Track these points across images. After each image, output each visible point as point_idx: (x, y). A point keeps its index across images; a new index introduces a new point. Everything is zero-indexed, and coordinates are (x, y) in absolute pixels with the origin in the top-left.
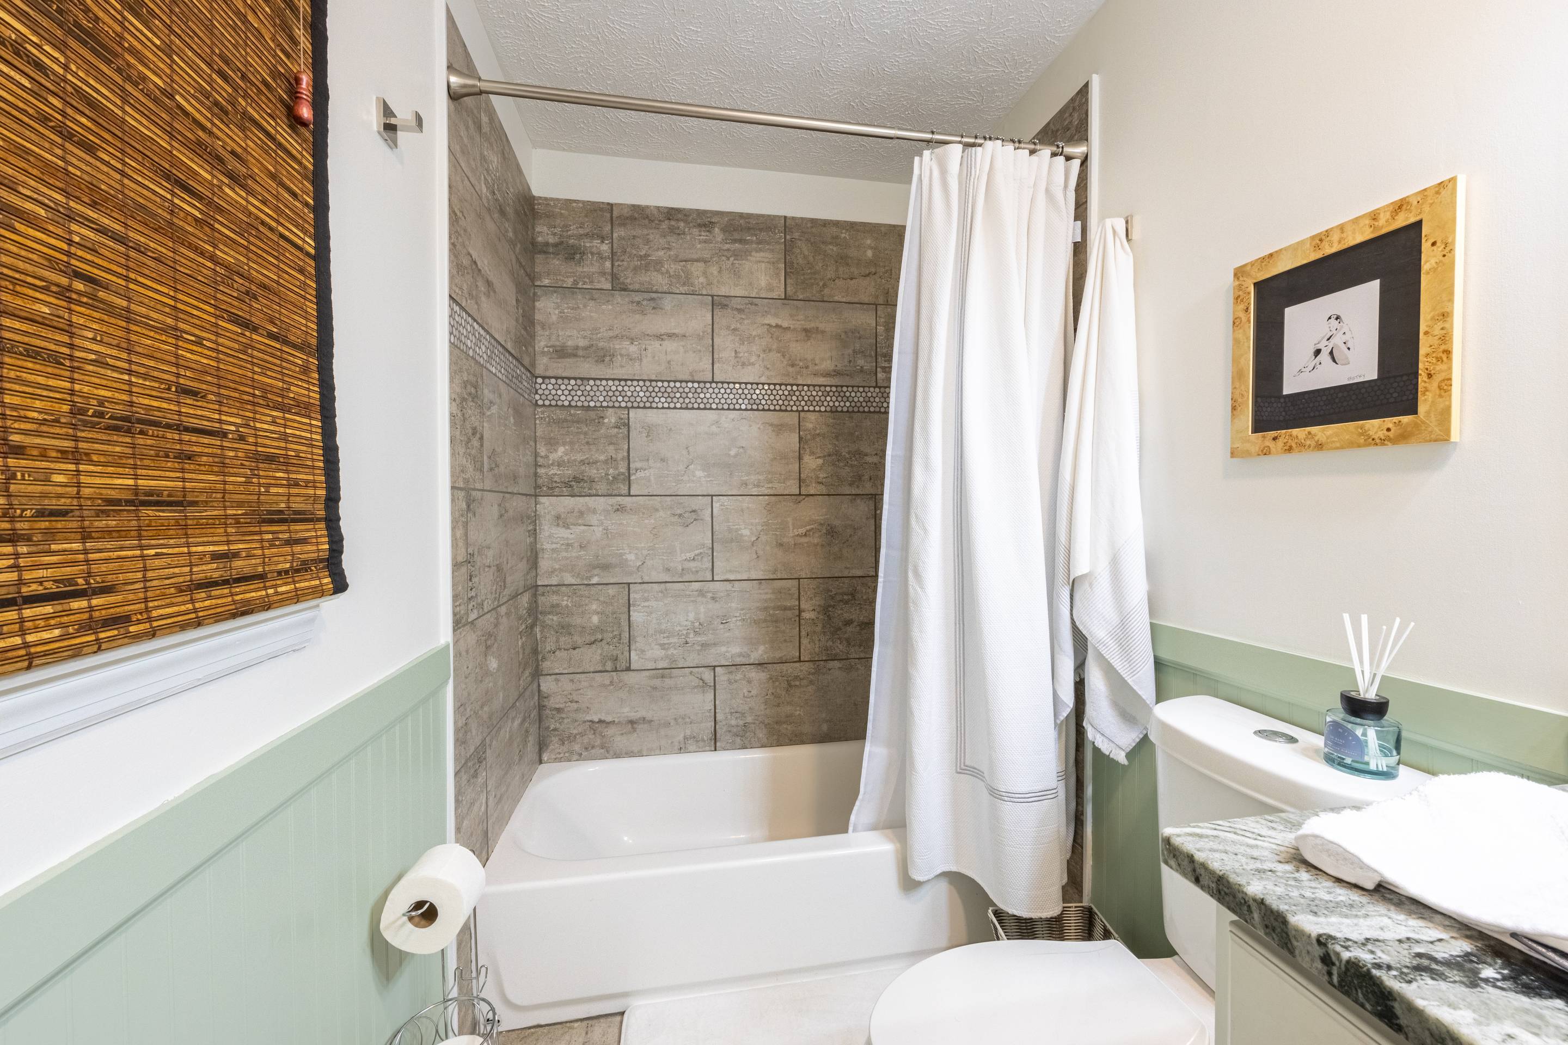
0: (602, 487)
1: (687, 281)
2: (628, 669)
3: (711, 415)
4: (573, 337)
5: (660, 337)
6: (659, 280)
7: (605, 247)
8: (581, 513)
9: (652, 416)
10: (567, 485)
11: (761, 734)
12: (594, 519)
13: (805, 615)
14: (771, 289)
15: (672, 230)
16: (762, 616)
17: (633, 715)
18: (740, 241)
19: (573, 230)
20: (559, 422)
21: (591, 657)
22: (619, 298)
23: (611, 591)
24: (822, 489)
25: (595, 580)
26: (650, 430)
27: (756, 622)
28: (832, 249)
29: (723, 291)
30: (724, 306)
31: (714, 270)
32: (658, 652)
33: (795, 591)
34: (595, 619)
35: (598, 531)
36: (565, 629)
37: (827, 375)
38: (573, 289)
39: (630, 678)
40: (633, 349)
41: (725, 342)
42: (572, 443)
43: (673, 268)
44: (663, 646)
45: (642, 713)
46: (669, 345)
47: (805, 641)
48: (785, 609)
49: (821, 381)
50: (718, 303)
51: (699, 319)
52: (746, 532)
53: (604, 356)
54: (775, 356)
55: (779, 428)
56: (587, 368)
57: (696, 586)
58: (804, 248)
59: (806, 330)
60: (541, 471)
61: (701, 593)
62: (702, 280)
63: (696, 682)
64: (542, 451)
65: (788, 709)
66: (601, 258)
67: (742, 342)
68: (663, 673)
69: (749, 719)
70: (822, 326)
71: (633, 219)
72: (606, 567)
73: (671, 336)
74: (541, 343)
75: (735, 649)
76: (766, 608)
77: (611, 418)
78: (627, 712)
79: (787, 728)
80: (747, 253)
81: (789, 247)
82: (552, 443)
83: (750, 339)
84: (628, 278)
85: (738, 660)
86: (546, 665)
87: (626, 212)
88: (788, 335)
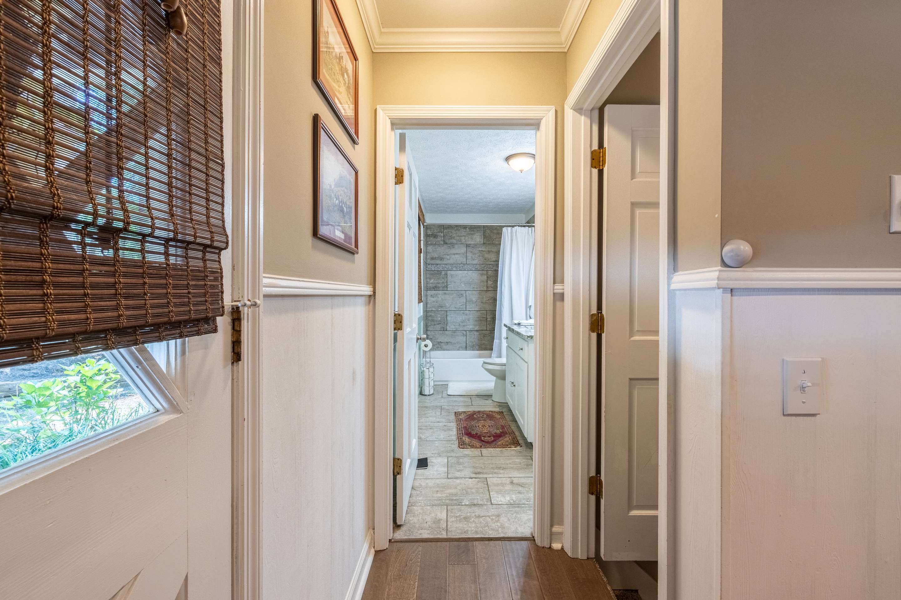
0: (441, 289)
1: (460, 241)
2: (447, 330)
3: (466, 272)
4: (435, 255)
5: (454, 254)
6: (454, 241)
7: (442, 234)
8: (436, 295)
9: (452, 272)
10: (434, 288)
11: (477, 347)
12: (439, 296)
13: (488, 319)
14: (480, 242)
15: (457, 229)
16: (478, 319)
17: (448, 341)
18: (473, 231)
19: (435, 231)
20: (432, 274)
21: (438, 327)
22: (445, 246)
23: (443, 312)
24: (493, 289)
25: (439, 310)
26: (452, 275)
27: (476, 321)
28: (495, 231)
29: (469, 243)
30: (469, 246)
31: (467, 238)
32: (454, 327)
33: (485, 313)
34: (439, 319)
35: (440, 299)
36: (433, 320)
37: (494, 261)
38: (435, 244)
39: (447, 332)
40: (448, 257)
41: (469, 255)
42: (435, 279)
43: (458, 238)
44: (454, 325)
45: (449, 341)
46: (456, 256)
47: (488, 326)
48: (483, 318)
49: (493, 263)
50: (468, 246)
51: (463, 250)
52: (474, 299)
53: (442, 259)
54: (481, 257)
55: (482, 275)
56: (438, 262)
57: (462, 312)
58: (488, 231)
59: (488, 251)
60: (428, 285)
61: (463, 313)
62: (464, 241)
63: (462, 334)
64: (428, 280)
65: (484, 342)
66: (441, 237)
67: (473, 254)
68: (454, 331)
69: (474, 344)
70: (492, 250)
71: (448, 228)
72: (442, 307)
73: (457, 254)
74: (428, 257)
75: (471, 327)
76: (478, 317)
77: (443, 273)
78: (446, 340)
79: (483, 346)
80: (475, 234)
81: (484, 232)
82: (430, 279)
83: (475, 254)
84: (448, 241)
85: (472, 330)
86: (429, 329)
87: (447, 226)
88: (484, 252)
